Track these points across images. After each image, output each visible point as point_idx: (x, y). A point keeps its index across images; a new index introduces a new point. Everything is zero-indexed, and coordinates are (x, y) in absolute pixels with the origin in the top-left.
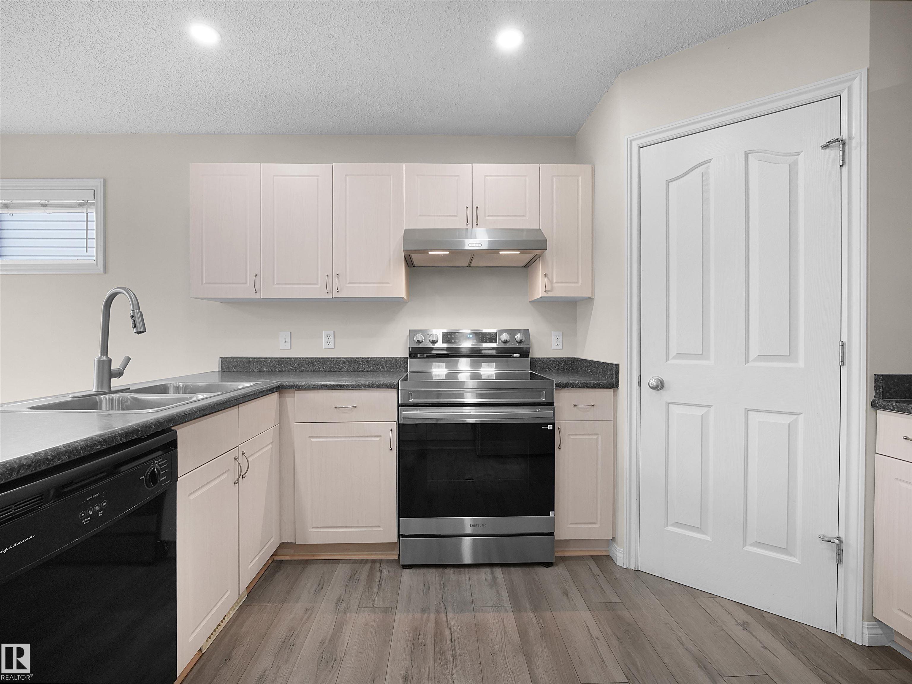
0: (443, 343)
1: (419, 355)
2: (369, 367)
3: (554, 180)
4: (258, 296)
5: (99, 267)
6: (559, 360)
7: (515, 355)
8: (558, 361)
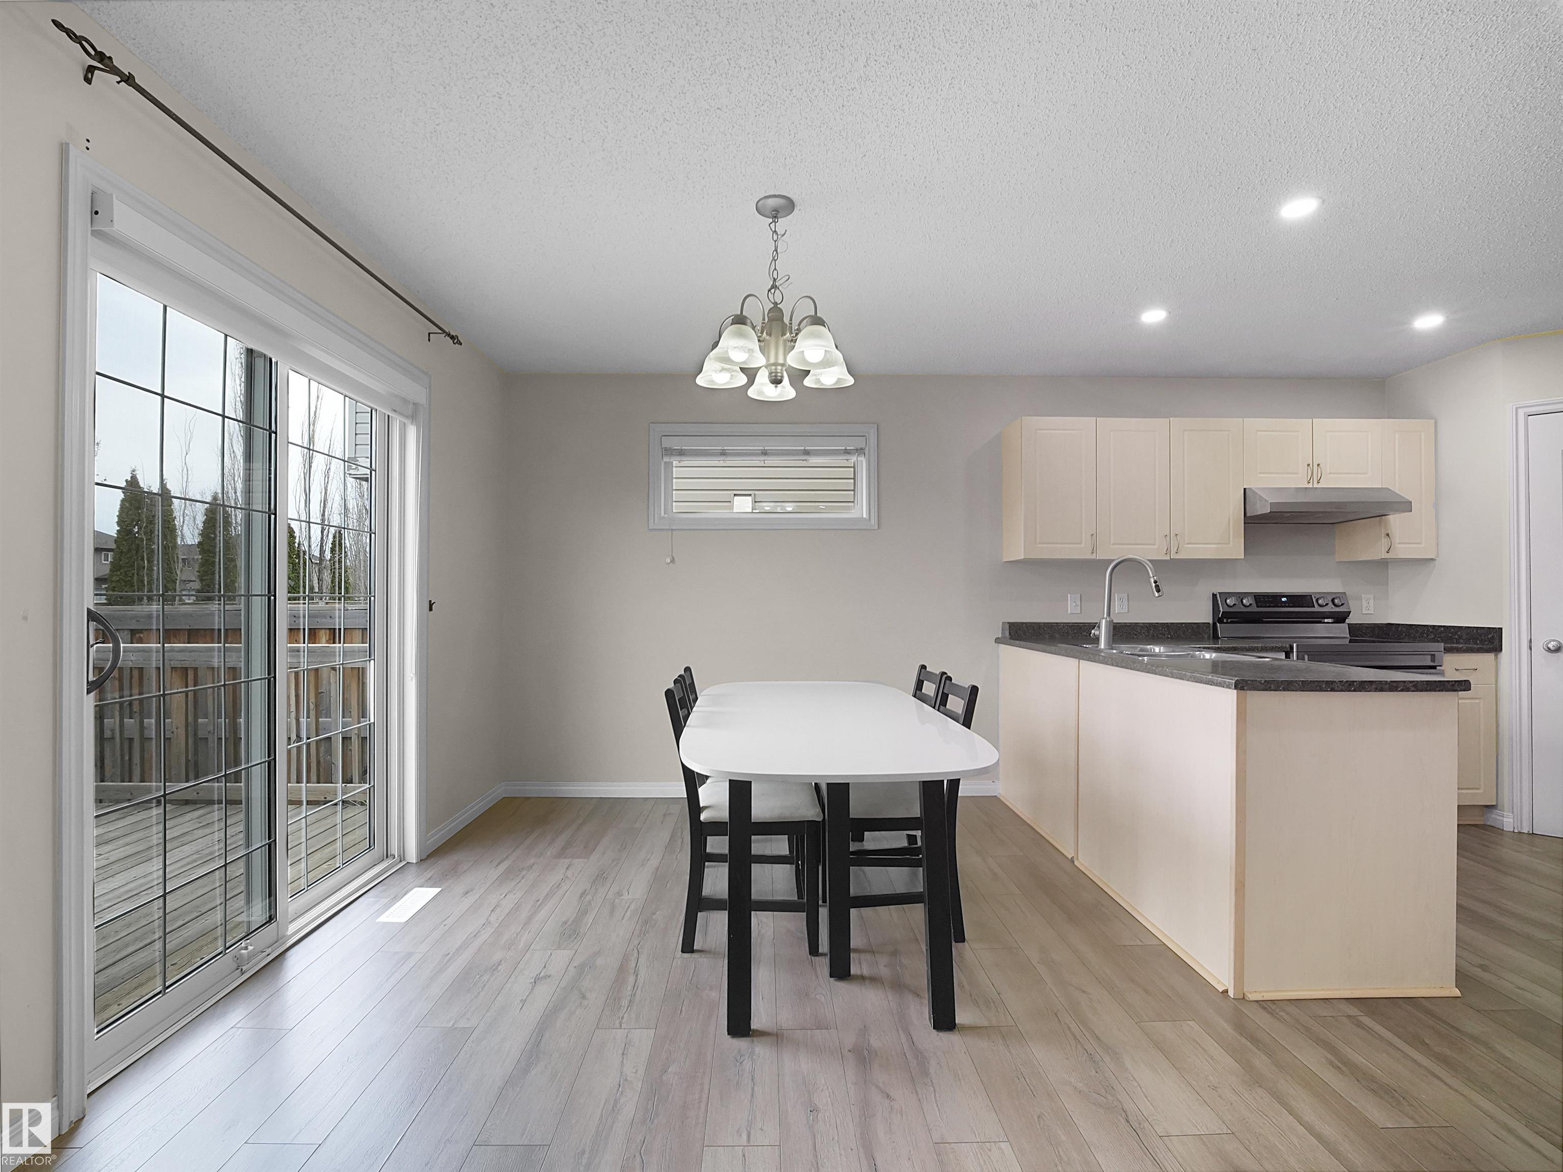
0: (1258, 607)
1: (1225, 621)
2: (1170, 633)
3: (1397, 436)
4: (1094, 557)
5: (873, 522)
6: (1372, 625)
7: (1326, 620)
8: (1371, 627)
